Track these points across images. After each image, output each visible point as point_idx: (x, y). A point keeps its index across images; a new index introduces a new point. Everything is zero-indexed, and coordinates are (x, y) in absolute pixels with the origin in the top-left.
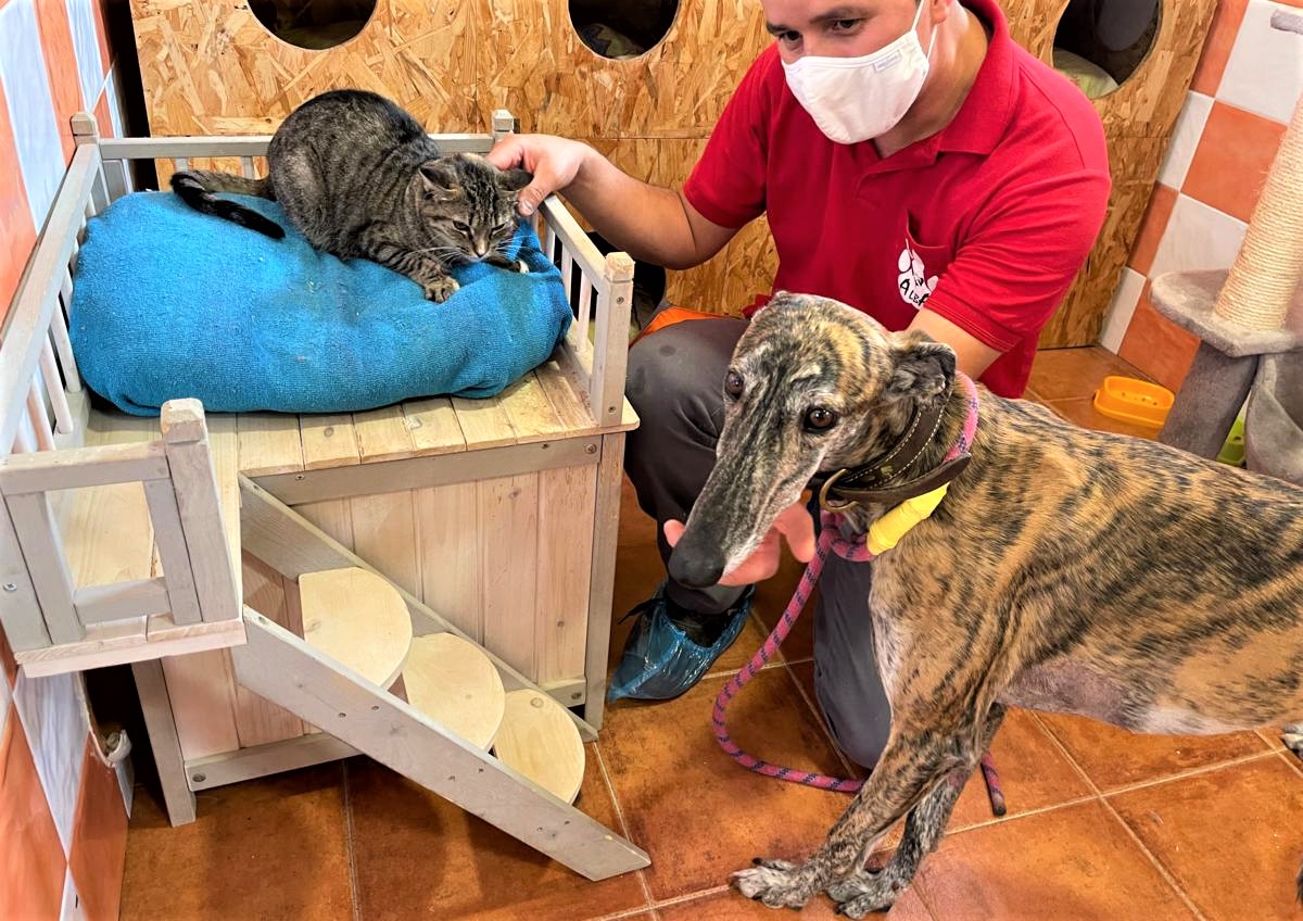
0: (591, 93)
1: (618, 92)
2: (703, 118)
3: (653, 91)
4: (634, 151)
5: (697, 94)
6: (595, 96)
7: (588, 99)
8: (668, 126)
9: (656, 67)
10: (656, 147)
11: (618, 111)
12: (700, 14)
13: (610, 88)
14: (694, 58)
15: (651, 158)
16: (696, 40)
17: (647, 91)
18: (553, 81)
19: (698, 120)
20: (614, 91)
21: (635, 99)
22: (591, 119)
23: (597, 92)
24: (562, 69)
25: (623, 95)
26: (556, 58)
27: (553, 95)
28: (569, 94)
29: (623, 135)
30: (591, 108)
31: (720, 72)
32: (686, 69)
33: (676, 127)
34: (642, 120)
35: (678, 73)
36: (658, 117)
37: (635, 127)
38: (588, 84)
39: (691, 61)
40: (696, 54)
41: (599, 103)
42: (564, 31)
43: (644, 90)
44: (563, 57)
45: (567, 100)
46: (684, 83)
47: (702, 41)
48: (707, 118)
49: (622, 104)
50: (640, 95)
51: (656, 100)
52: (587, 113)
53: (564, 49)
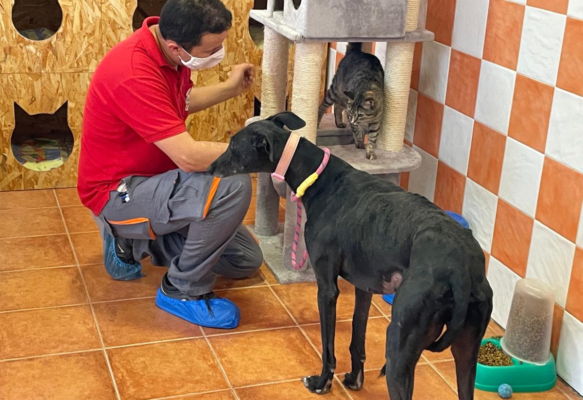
0: (25, 55)
1: (38, 53)
2: (81, 64)
3: (55, 53)
4: (49, 79)
5: (76, 54)
6: (28, 56)
7: (25, 57)
8: (64, 68)
9: (55, 43)
10: (60, 77)
11: (39, 62)
12: (72, 22)
13: (34, 52)
14: (72, 39)
15: (58, 82)
16: (72, 32)
17: (52, 53)
18: (8, 50)
19: (78, 65)
20: (36, 54)
21: (47, 56)
22: (27, 65)
23: (29, 54)
24: (11, 45)
25: (41, 55)
26: (8, 41)
27: (8, 56)
28: (15, 55)
29: (43, 71)
30: (26, 61)
31: (85, 45)
32: (69, 44)
33: (68, 68)
34: (51, 66)
35: (65, 45)
36: (59, 64)
37: (48, 68)
38: (24, 51)
39: (71, 40)
40: (73, 37)
41: (30, 58)
42: (11, 30)
43: (50, 52)
44: (11, 40)
45: (15, 57)
46: (69, 49)
47: (75, 32)
48: (82, 64)
49: (41, 58)
50: (49, 55)
51: (57, 57)
52: (25, 63)
53: (11, 38)
